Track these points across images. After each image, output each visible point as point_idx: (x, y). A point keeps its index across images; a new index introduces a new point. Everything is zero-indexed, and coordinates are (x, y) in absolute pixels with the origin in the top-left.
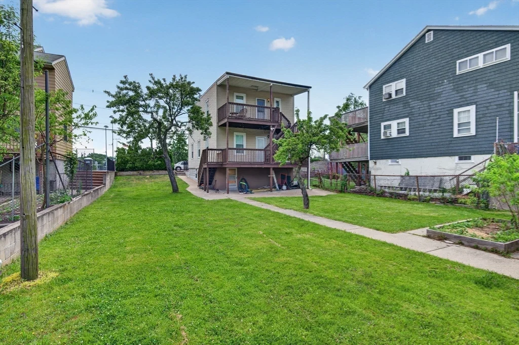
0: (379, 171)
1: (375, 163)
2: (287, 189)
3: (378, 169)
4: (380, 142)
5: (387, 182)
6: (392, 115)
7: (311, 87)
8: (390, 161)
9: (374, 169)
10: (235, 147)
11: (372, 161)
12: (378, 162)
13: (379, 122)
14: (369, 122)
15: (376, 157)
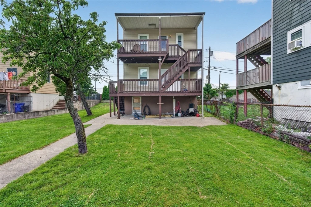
0: (284, 98)
1: (279, 88)
2: (182, 116)
3: (282, 96)
4: (287, 58)
5: (295, 113)
6: (304, 15)
7: (204, 14)
8: (299, 83)
9: (279, 96)
10: (139, 78)
11: (275, 85)
12: (283, 86)
13: (285, 32)
14: (272, 38)
15: (281, 80)
